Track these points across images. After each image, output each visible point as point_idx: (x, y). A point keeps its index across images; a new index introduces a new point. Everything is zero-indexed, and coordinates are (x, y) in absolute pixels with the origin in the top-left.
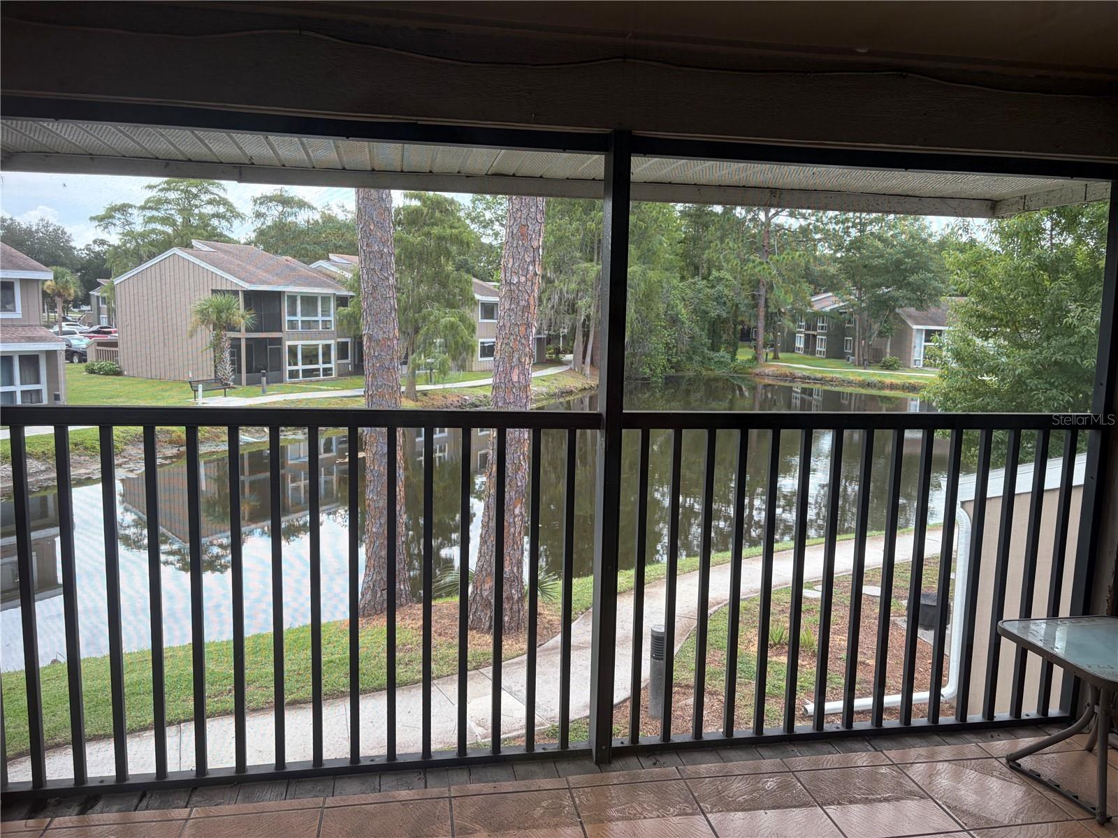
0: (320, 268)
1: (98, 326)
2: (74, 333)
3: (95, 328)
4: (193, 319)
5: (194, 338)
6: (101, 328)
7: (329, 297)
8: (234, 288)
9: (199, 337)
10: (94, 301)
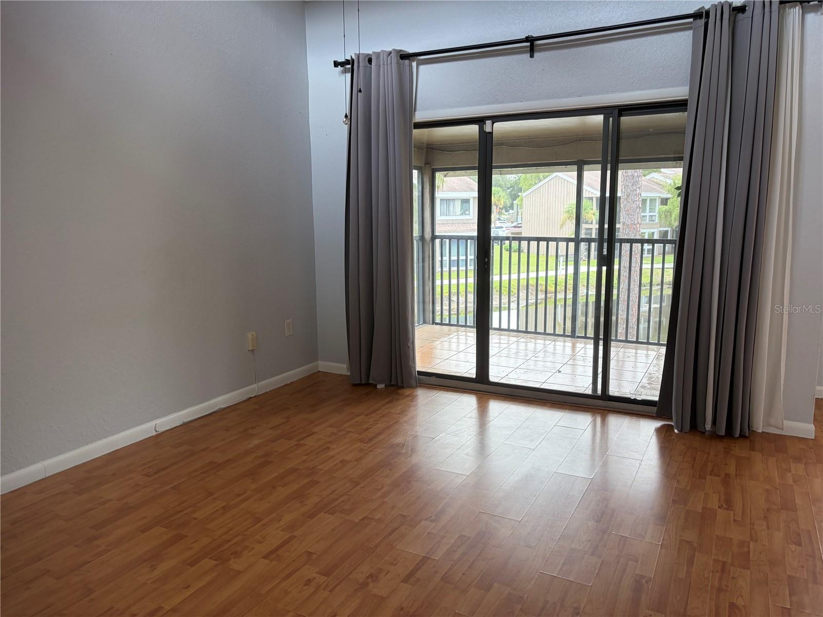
0: (652, 179)
1: (517, 223)
2: (502, 227)
3: (515, 224)
4: (565, 216)
5: (564, 228)
6: (518, 224)
7: (656, 199)
8: (590, 196)
9: (567, 226)
10: (515, 207)
